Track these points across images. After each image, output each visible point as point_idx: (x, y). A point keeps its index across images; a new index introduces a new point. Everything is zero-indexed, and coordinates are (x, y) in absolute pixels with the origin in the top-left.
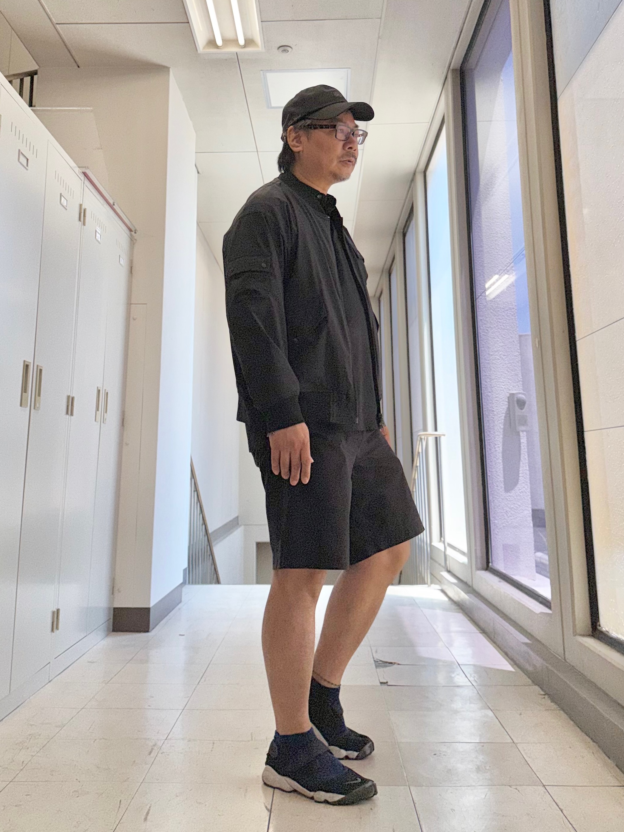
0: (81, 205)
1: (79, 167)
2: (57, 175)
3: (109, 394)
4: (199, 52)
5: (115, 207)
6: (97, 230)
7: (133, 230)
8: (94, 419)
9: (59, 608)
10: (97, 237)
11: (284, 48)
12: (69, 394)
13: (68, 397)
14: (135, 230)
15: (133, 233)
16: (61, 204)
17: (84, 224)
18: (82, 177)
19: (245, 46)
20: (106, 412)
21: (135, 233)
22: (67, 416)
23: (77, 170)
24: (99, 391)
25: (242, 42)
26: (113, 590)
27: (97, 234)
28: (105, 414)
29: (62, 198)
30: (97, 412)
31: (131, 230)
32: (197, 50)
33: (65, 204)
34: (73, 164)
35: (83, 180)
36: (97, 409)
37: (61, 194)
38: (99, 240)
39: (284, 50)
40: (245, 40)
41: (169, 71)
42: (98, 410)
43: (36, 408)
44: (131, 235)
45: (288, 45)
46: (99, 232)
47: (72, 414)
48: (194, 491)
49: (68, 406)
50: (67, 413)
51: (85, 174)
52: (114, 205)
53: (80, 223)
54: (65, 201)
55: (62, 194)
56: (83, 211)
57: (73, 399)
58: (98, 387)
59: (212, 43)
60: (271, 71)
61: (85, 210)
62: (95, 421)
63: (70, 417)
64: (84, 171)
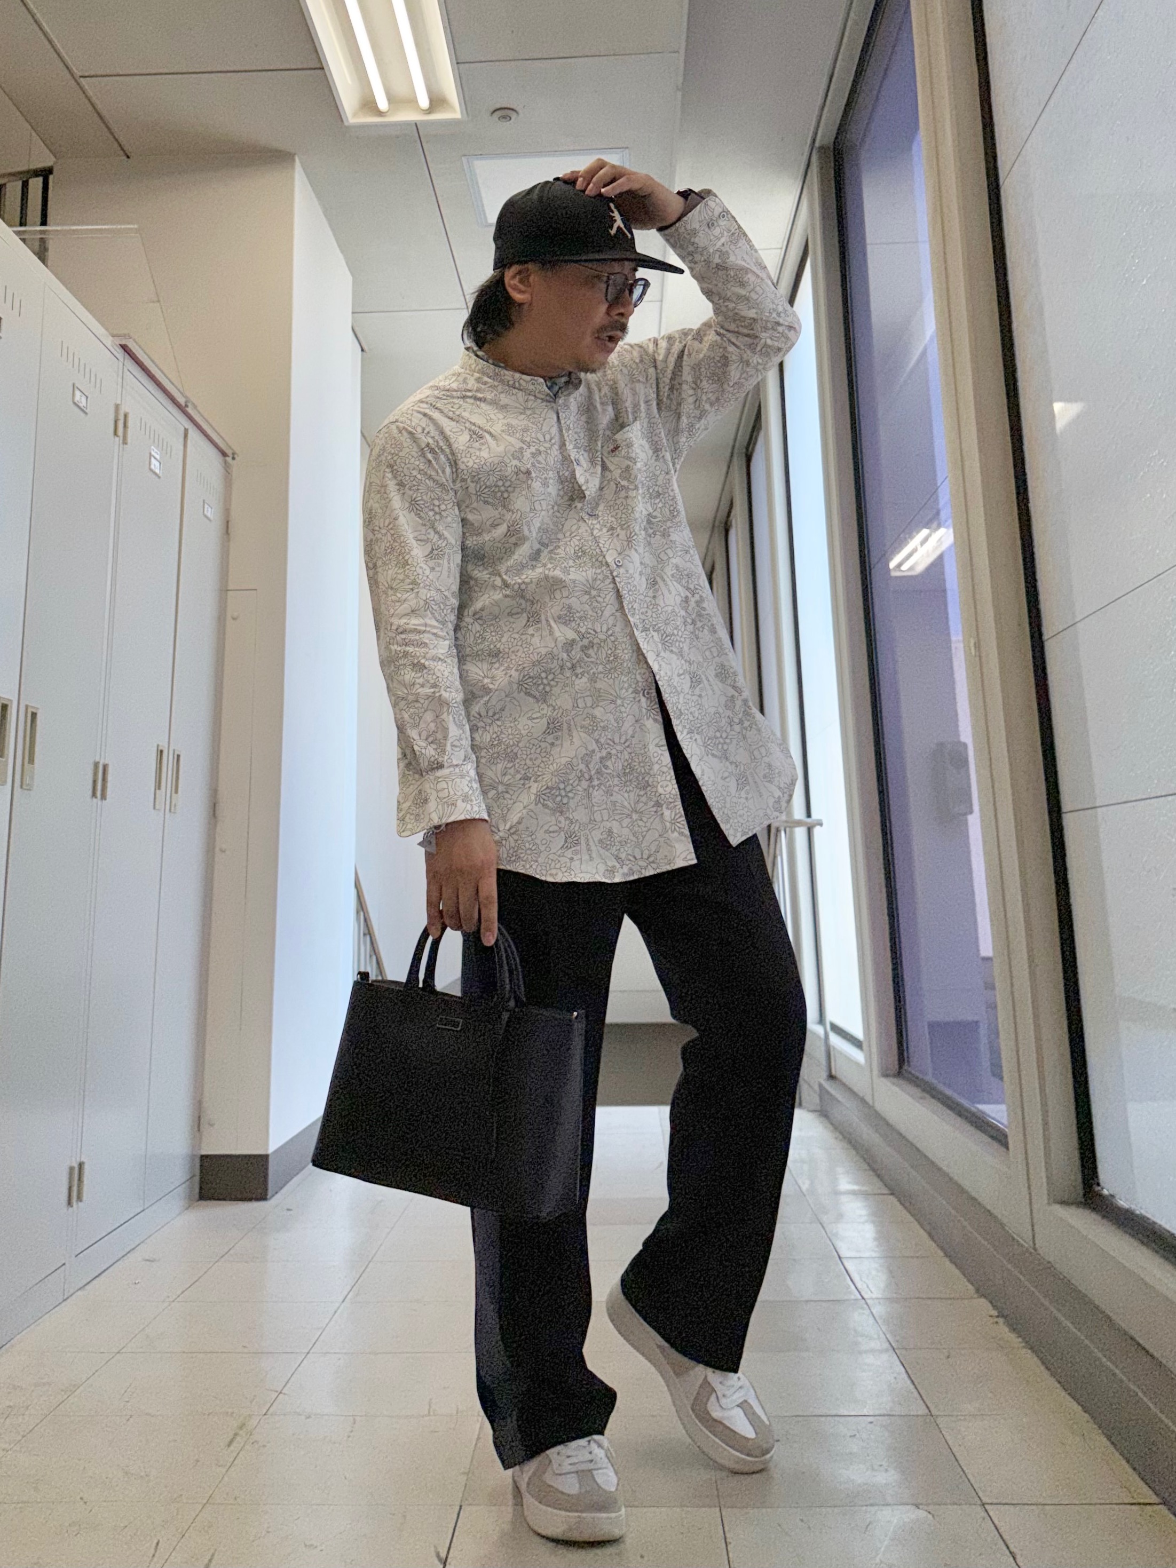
0: (117, 407)
1: (113, 336)
2: (65, 350)
3: (181, 758)
4: (346, 124)
5: (190, 410)
6: (153, 453)
7: (229, 452)
8: (152, 804)
9: (83, 1159)
10: (152, 467)
11: (504, 113)
12: (97, 760)
13: (96, 765)
14: (233, 454)
15: (229, 459)
16: (75, 403)
17: (125, 442)
18: (120, 353)
19: (430, 111)
20: (176, 792)
21: (234, 458)
22: (95, 800)
23: (109, 341)
24: (161, 751)
25: (424, 102)
26: (198, 1123)
27: (153, 459)
28: (174, 795)
29: (78, 393)
30: (158, 791)
31: (224, 454)
32: (342, 121)
33: (83, 403)
34: (100, 331)
35: (121, 359)
36: (158, 785)
37: (74, 385)
38: (157, 471)
39: (506, 118)
40: (431, 101)
41: (294, 160)
42: (159, 788)
43: (24, 787)
44: (225, 462)
45: (512, 107)
46: (158, 457)
47: (104, 797)
48: (364, 935)
49: (95, 782)
50: (94, 794)
51: (124, 348)
52: (186, 406)
53: (117, 439)
54: (84, 399)
55: (77, 385)
56: (121, 418)
57: (105, 768)
58: (158, 746)
59: (369, 105)
60: (481, 156)
61: (126, 416)
62: (154, 808)
63: (99, 803)
64: (123, 343)
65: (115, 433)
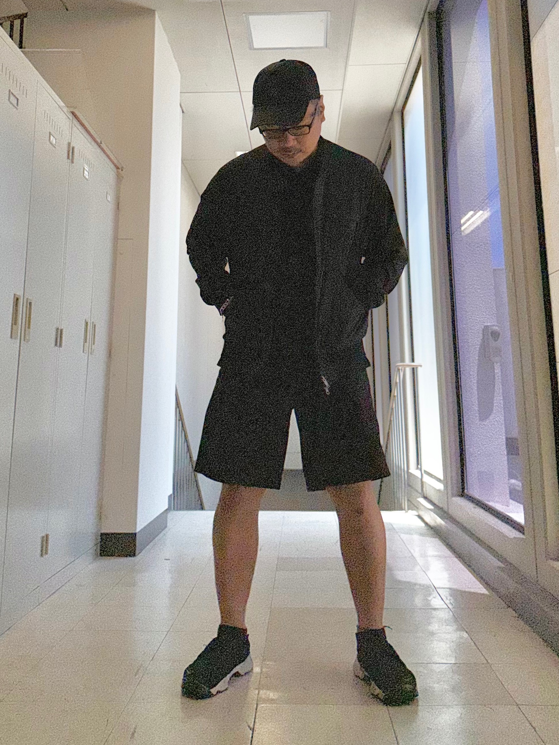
0: (69, 144)
1: (68, 107)
2: (46, 114)
3: (96, 326)
5: (103, 145)
6: (85, 168)
8: (82, 350)
9: (48, 533)
10: (85, 175)
12: (58, 327)
14: (122, 168)
15: (120, 171)
16: (50, 143)
17: (73, 162)
22: (56, 348)
23: (65, 109)
24: (87, 323)
26: (100, 516)
27: (85, 171)
28: (93, 345)
29: (51, 136)
30: (85, 344)
31: (118, 168)
33: (54, 143)
34: (62, 104)
35: (71, 118)
38: (87, 177)
41: (154, 14)
42: (86, 341)
43: (25, 340)
47: (61, 345)
49: (56, 339)
50: (56, 345)
51: (73, 113)
52: (101, 143)
53: (69, 160)
54: (54, 139)
55: (51, 133)
56: (71, 149)
57: (61, 330)
58: (85, 320)
60: (253, 13)
62: (83, 352)
63: (59, 348)
64: (72, 111)
65: (68, 158)
